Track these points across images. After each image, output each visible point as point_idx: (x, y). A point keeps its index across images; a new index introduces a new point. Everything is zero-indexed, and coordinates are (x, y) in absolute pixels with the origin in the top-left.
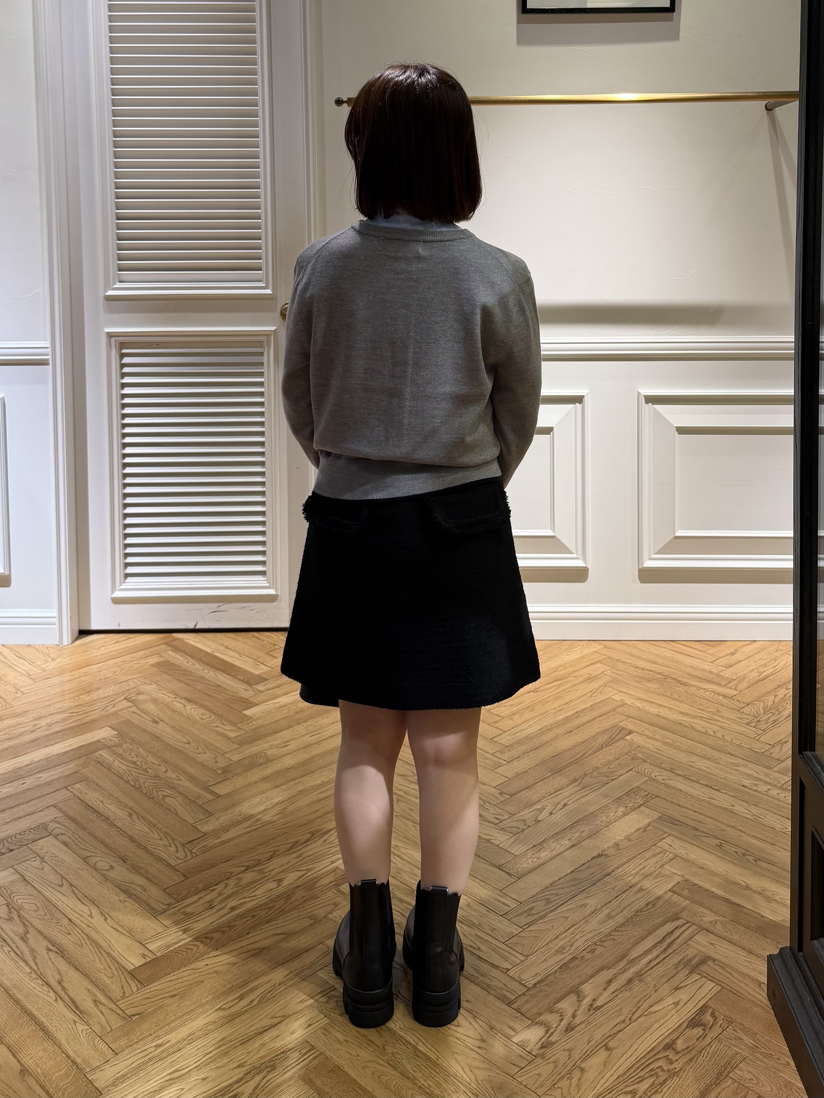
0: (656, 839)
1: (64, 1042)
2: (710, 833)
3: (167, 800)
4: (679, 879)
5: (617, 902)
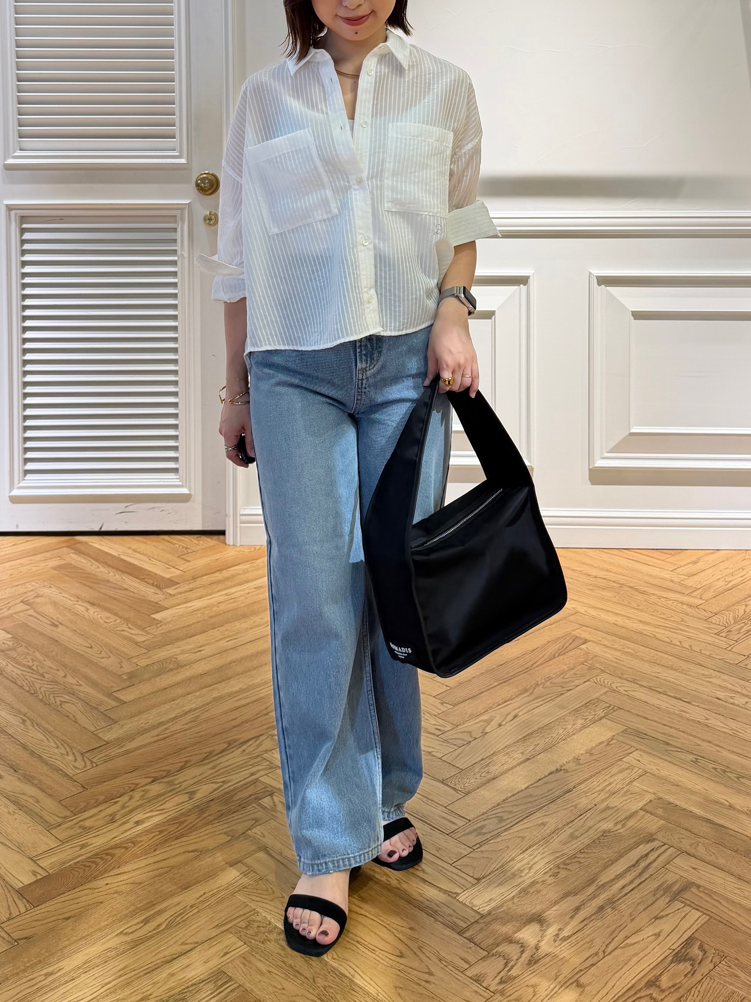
0: (622, 753)
2: (683, 748)
3: (66, 706)
4: (652, 797)
5: (581, 821)
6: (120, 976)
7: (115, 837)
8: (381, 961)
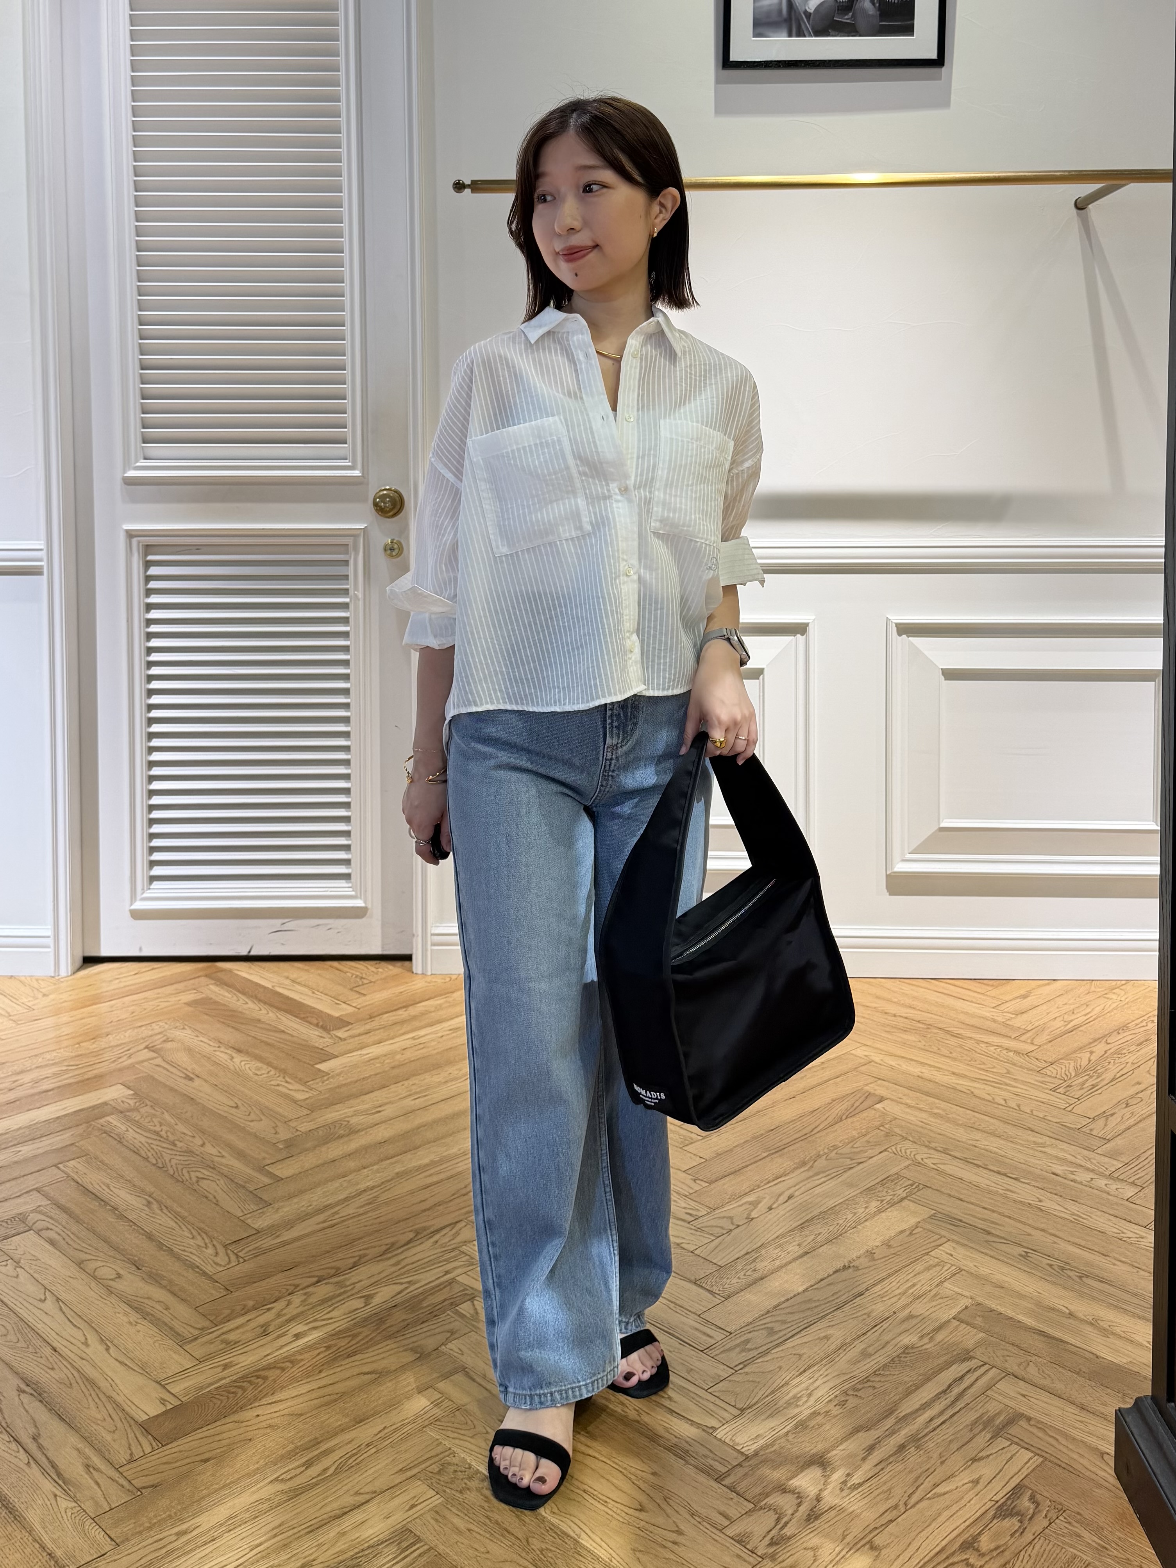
0: (928, 1246)
1: (37, 1526)
2: (1008, 1238)
3: (204, 1184)
4: (968, 1302)
5: (876, 1334)
6: (275, 1536)
7: (268, 1355)
8: (615, 1515)
